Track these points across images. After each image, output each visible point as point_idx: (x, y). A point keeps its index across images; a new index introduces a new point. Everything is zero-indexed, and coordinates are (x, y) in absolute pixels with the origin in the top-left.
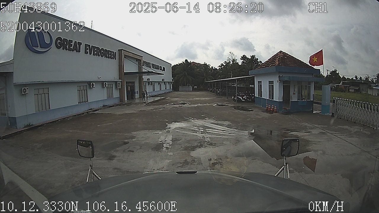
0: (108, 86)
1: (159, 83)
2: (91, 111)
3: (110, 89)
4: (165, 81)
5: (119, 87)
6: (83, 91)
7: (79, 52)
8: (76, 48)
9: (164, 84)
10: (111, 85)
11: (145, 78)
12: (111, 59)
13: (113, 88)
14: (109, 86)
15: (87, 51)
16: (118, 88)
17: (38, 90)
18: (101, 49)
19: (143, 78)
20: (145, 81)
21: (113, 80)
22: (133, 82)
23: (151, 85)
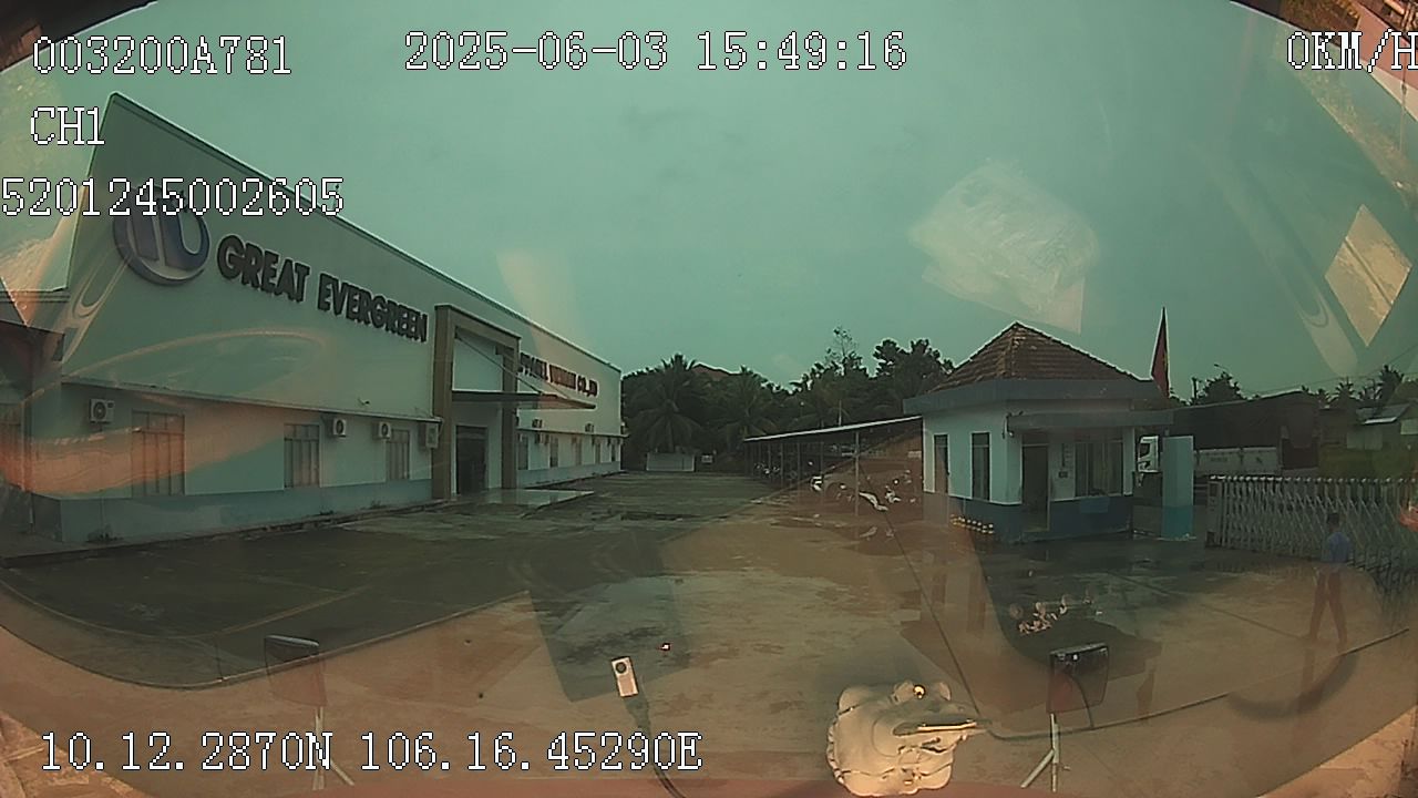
0: (393, 436)
1: (574, 436)
2: (329, 521)
3: (400, 446)
4: (595, 433)
5: (430, 441)
6: (305, 444)
7: (298, 301)
8: (289, 283)
9: (593, 443)
10: (405, 434)
11: (525, 416)
12: (407, 336)
13: (408, 443)
14: (397, 434)
15: (327, 300)
16: (427, 445)
17: (145, 416)
18: (376, 298)
19: (518, 418)
20: (525, 427)
21: (411, 415)
22: (482, 430)
23: (546, 443)
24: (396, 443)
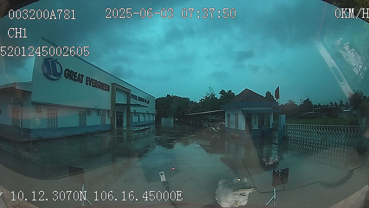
0: (102, 114)
1: (144, 114)
2: (89, 134)
4: (149, 113)
5: (111, 115)
6: (83, 116)
7: (82, 83)
8: (80, 79)
9: (148, 116)
10: (105, 113)
12: (105, 90)
13: (105, 116)
15: (88, 82)
17: (49, 110)
18: (98, 82)
19: (130, 110)
20: (132, 111)
21: (106, 109)
22: (122, 112)
23: (137, 116)
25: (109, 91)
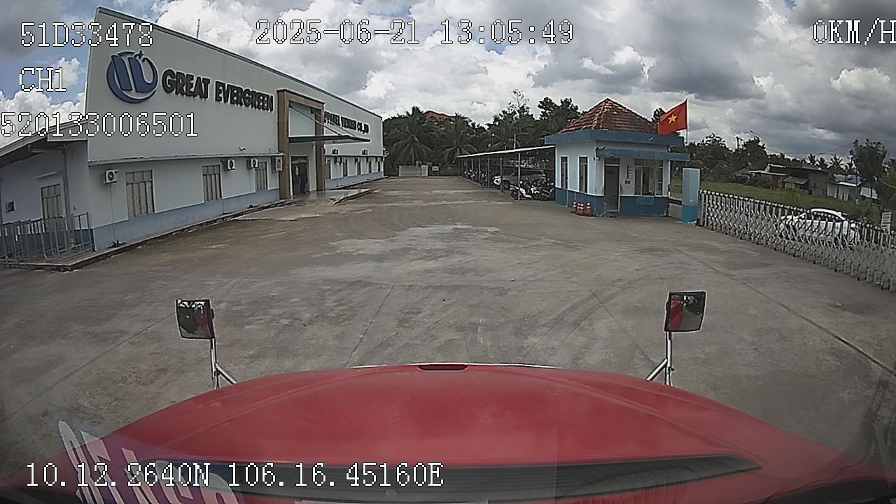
0: (258, 166)
1: (356, 158)
2: (229, 217)
3: (262, 171)
4: (368, 155)
5: (278, 167)
6: (213, 176)
7: (205, 98)
8: (200, 90)
9: (367, 162)
10: (264, 164)
11: (329, 148)
12: (263, 109)
13: (266, 169)
14: (261, 165)
15: (220, 96)
16: (277, 169)
17: (132, 174)
18: (245, 90)
19: (324, 150)
20: (329, 154)
21: (267, 153)
22: (305, 158)
23: (340, 163)
24: (260, 170)
25: (272, 110)
